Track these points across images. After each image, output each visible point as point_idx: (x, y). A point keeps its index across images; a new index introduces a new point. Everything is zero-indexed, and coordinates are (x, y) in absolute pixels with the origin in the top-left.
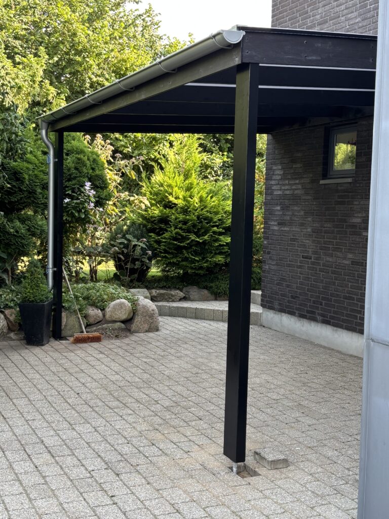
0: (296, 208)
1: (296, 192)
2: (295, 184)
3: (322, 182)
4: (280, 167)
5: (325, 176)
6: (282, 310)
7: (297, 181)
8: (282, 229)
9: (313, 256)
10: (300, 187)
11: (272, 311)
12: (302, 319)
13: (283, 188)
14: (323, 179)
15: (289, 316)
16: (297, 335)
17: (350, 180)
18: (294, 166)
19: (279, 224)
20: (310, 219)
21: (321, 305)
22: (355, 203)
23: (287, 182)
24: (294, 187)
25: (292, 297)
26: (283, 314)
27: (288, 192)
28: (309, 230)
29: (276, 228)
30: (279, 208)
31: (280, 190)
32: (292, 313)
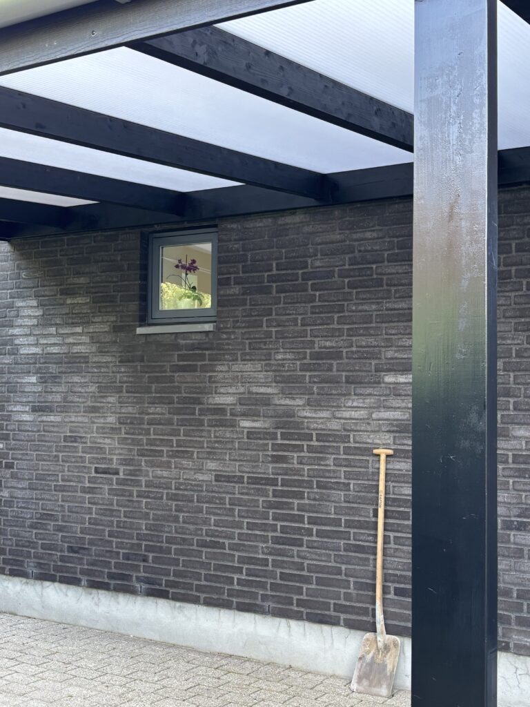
0: (76, 379)
1: (76, 349)
2: (73, 334)
3: (140, 331)
4: (34, 303)
5: (144, 320)
6: (45, 576)
7: (79, 330)
8: (44, 418)
9: (122, 468)
10: (85, 339)
11: (17, 579)
12: (94, 591)
13: (43, 341)
14: (140, 326)
15: (63, 587)
16: (83, 623)
17: (208, 327)
18: (69, 301)
19: (34, 410)
20: (111, 399)
21: (145, 560)
22: (219, 368)
23: (53, 330)
24: (70, 340)
25: (71, 549)
26: (47, 584)
27: (55, 350)
28: (111, 419)
29: (26, 417)
30: (33, 379)
31: (36, 345)
32: (70, 580)
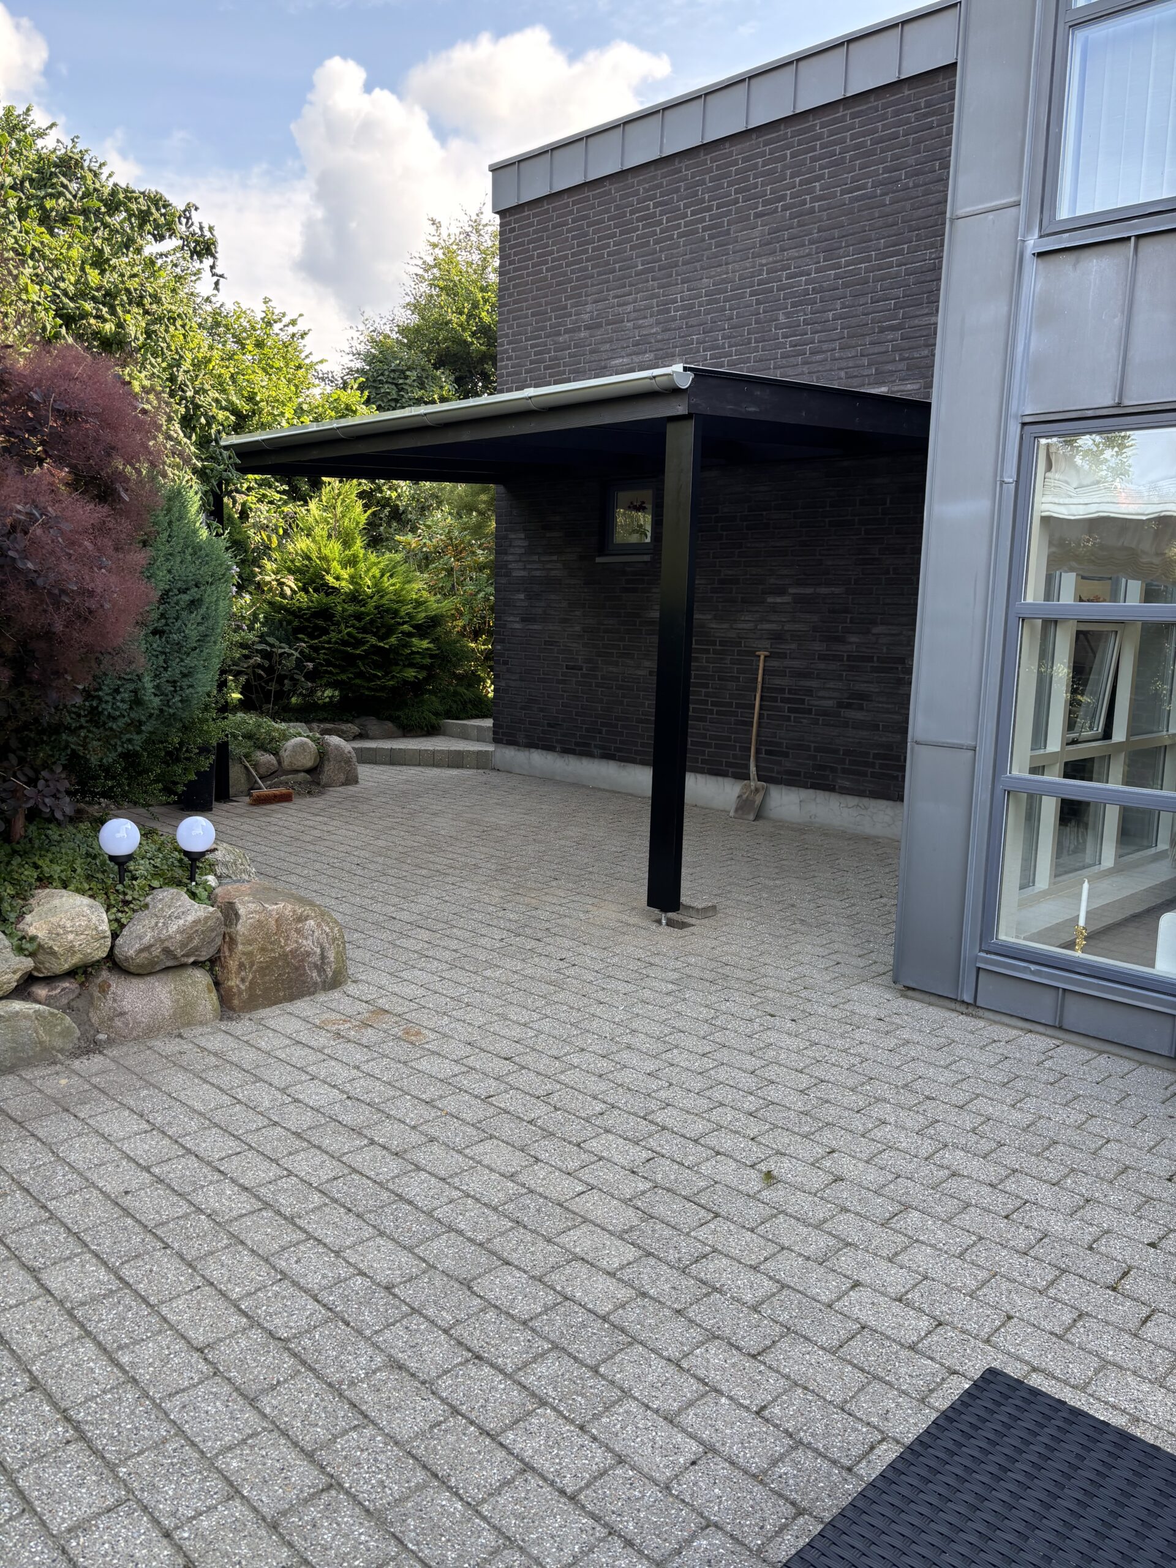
0: (553, 597)
1: (553, 573)
2: (551, 561)
3: (598, 560)
4: (523, 536)
5: (602, 552)
6: (531, 745)
7: (555, 558)
8: (530, 627)
9: (585, 665)
10: (559, 566)
11: (512, 748)
12: (566, 755)
13: (528, 566)
14: (599, 556)
15: (544, 752)
16: (558, 778)
17: (647, 558)
18: (548, 535)
19: (523, 620)
20: (577, 613)
21: (600, 733)
22: (654, 590)
23: (536, 558)
24: (548, 566)
25: (549, 725)
26: (533, 750)
27: (538, 573)
28: (578, 628)
29: (517, 626)
30: (522, 596)
31: (524, 569)
32: (548, 748)
